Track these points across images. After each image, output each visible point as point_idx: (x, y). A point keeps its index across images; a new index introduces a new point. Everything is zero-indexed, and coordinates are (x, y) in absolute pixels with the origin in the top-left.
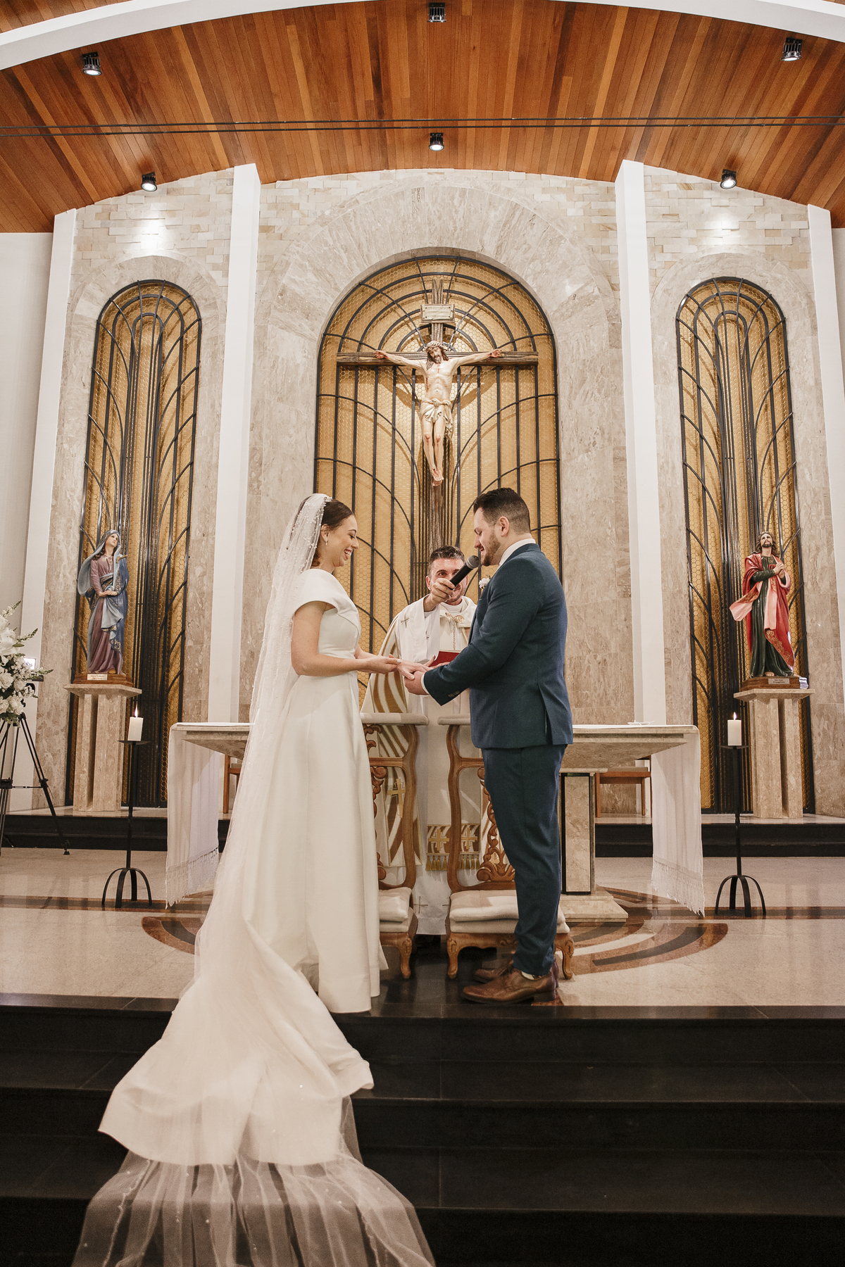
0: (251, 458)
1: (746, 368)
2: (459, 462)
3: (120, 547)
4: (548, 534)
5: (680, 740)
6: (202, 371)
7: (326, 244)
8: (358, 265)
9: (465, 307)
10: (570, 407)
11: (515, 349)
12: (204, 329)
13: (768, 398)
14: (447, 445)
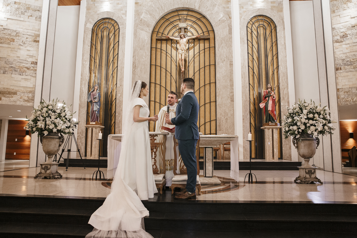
0: (133, 65)
1: (265, 40)
2: (189, 65)
3: (98, 89)
4: (212, 85)
5: (234, 139)
6: (120, 42)
7: (153, 7)
8: (161, 12)
9: (190, 23)
10: (218, 50)
11: (204, 35)
12: (120, 31)
13: (271, 48)
14: (185, 61)
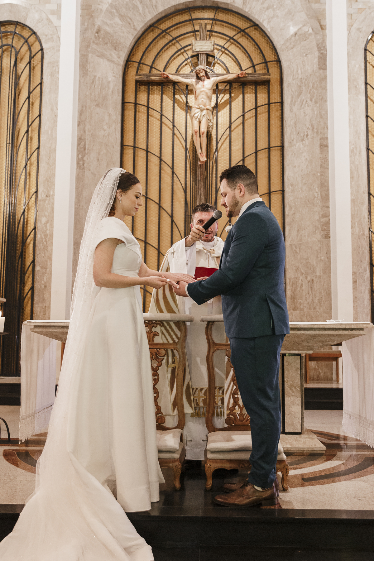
0: (79, 145)
2: (217, 148)
4: (276, 197)
5: (361, 332)
6: (44, 85)
8: (149, 12)
9: (222, 42)
10: (291, 111)
11: (255, 71)
12: (45, 56)
14: (209, 136)
